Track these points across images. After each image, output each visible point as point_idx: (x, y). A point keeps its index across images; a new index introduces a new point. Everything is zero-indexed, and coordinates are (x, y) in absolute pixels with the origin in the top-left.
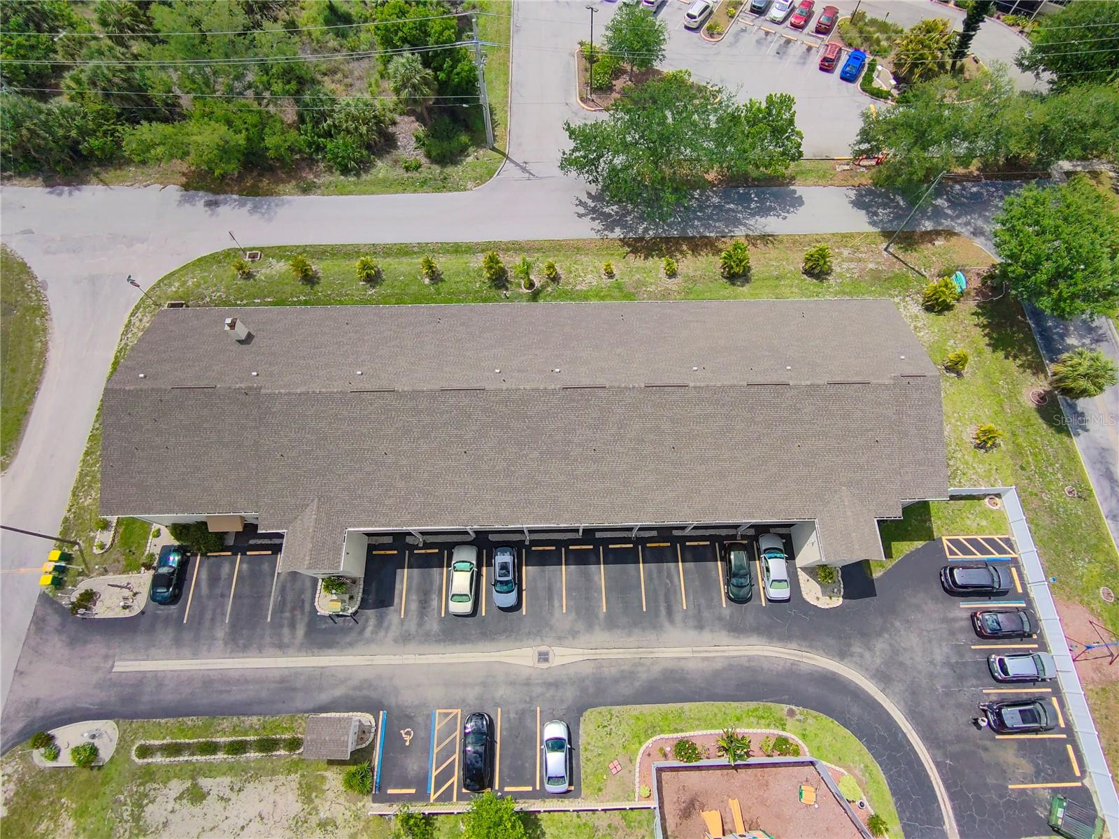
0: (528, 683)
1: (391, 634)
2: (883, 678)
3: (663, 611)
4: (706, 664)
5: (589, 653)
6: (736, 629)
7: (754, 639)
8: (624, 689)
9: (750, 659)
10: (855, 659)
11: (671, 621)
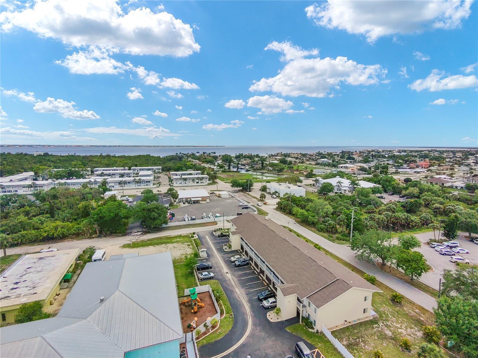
0: (221, 272)
1: (223, 255)
2: (252, 335)
3: (247, 287)
4: (238, 297)
5: (231, 279)
6: (250, 301)
7: (249, 305)
8: (224, 284)
9: (243, 305)
10: (255, 328)
11: (246, 289)
